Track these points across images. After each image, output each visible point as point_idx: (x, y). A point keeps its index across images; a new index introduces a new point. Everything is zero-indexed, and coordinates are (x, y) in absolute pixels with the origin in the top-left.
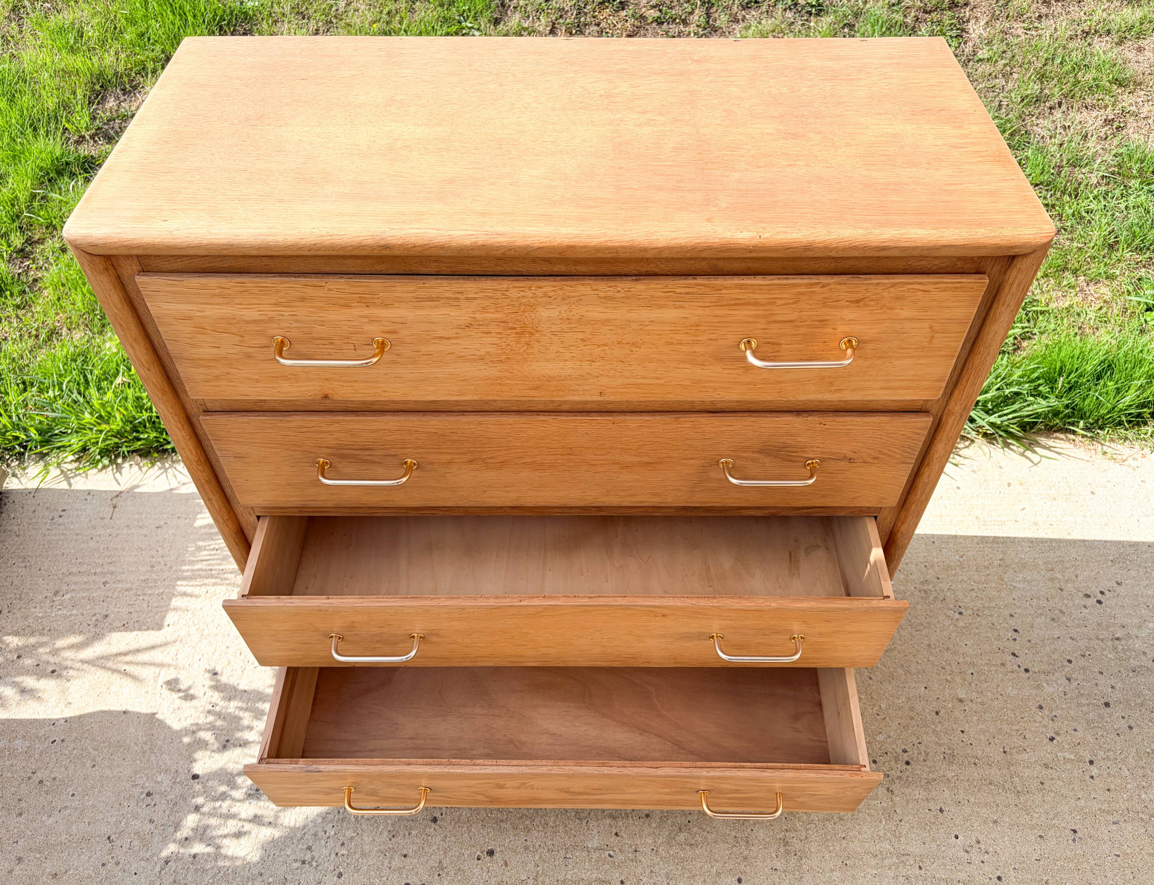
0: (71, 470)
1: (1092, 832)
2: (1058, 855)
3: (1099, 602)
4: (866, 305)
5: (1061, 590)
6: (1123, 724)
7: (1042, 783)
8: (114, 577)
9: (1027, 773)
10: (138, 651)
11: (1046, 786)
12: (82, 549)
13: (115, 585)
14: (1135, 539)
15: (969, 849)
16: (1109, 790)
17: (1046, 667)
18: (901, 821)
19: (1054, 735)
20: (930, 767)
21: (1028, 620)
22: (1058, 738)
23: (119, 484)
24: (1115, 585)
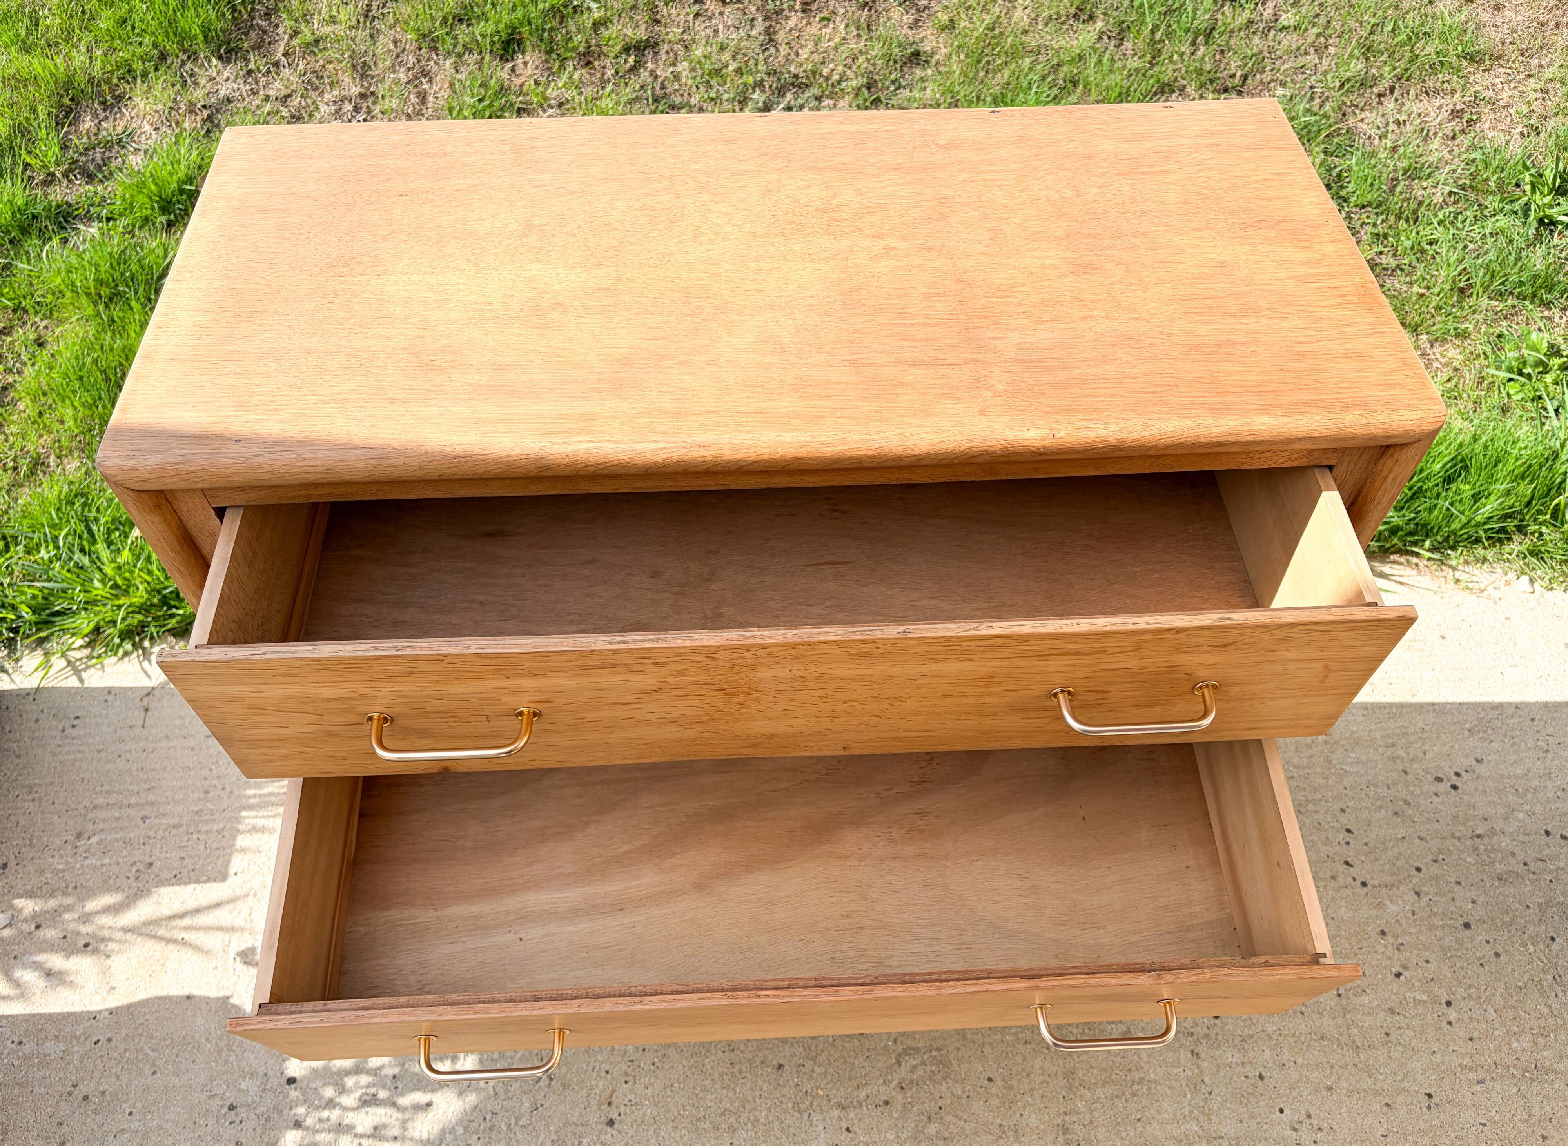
0: (81, 659)
1: (1452, 1096)
2: (1410, 1128)
3: (1454, 787)
5: (1406, 772)
6: (1487, 951)
7: (1387, 1034)
8: (155, 809)
9: (1367, 1021)
10: (197, 911)
11: (1393, 1037)
12: (108, 771)
13: (157, 821)
14: (1498, 699)
15: (1297, 1127)
16: (1471, 1039)
17: (1387, 879)
18: (1210, 1093)
19: (1401, 970)
20: (1244, 1021)
21: (1364, 816)
22: (1406, 973)
23: (149, 677)
24: (1474, 763)
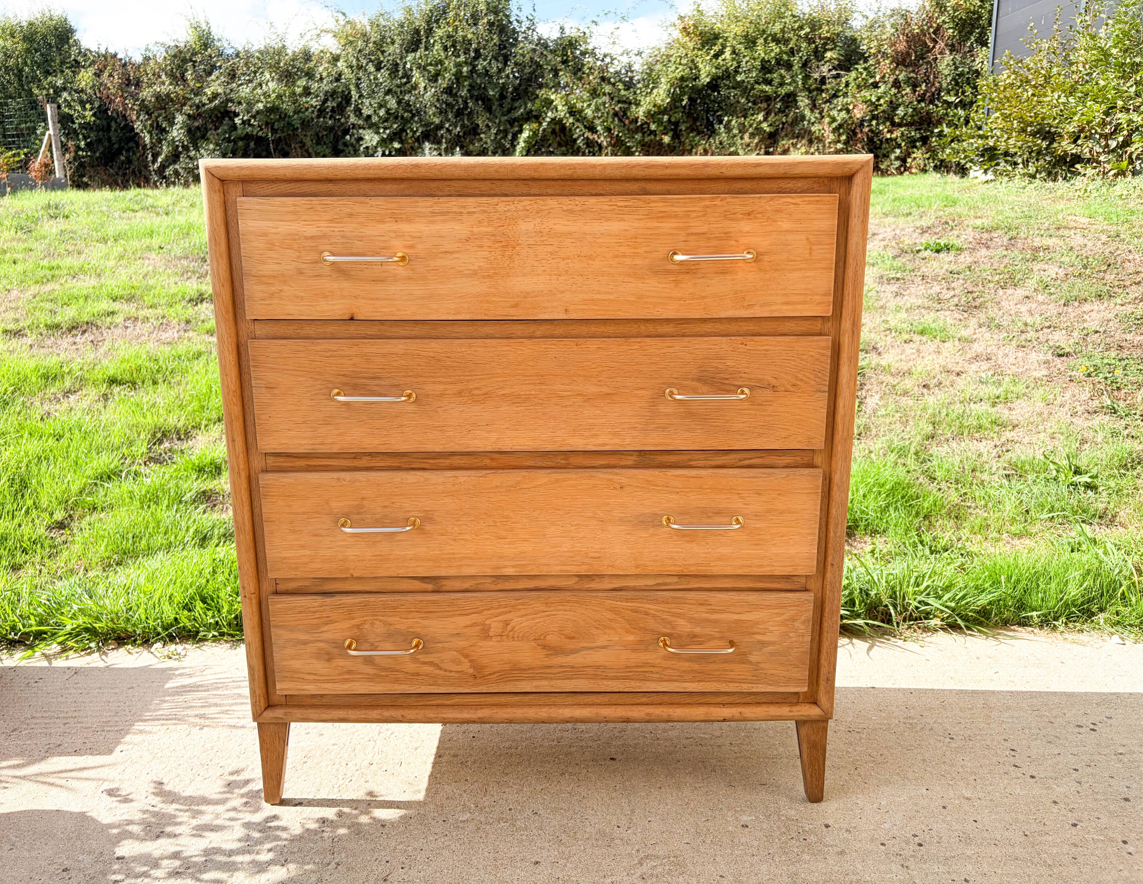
3: (1093, 730)
4: (756, 218)
5: (1052, 723)
7: (1075, 859)
8: (76, 720)
9: (1055, 851)
10: (84, 768)
12: (50, 702)
13: (74, 725)
17: (1051, 774)
19: (1076, 823)
20: (946, 848)
21: (1024, 743)
22: (1081, 824)
24: (1105, 719)
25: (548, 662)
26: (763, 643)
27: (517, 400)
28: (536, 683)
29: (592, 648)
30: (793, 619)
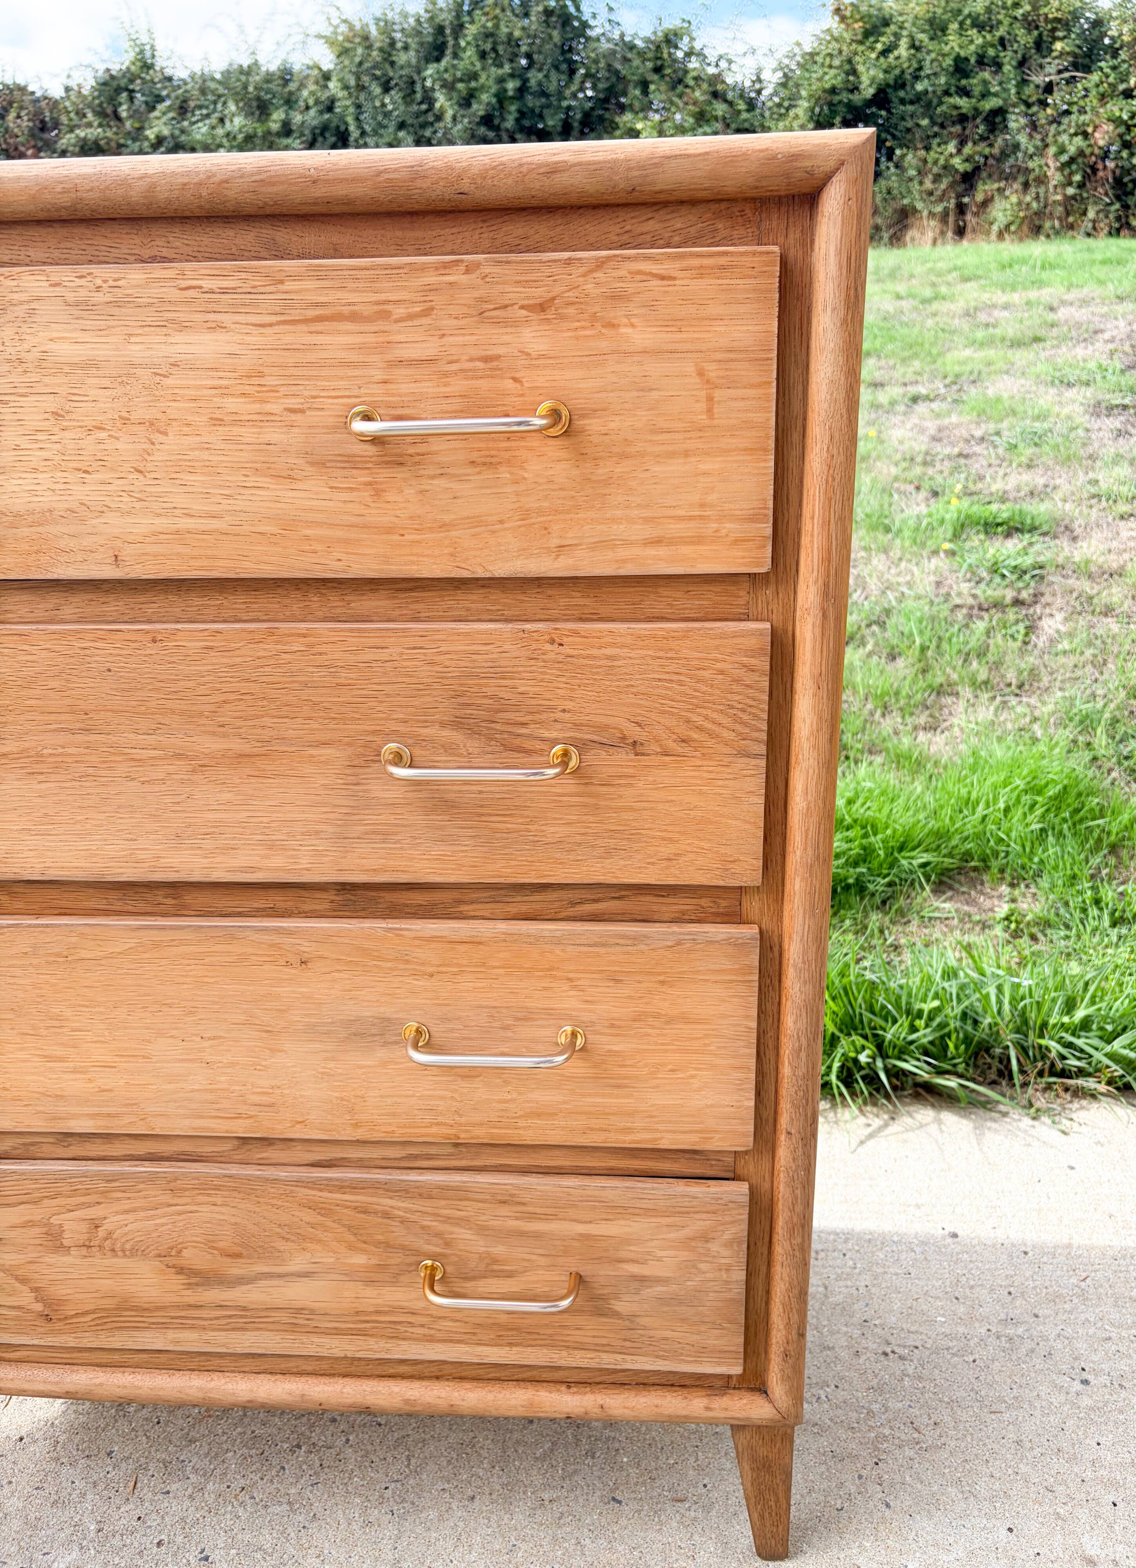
4: (562, 317)
25: (190, 1296)
26: (642, 1280)
27: (37, 768)
28: (171, 1335)
29: (280, 1276)
30: (705, 1237)
